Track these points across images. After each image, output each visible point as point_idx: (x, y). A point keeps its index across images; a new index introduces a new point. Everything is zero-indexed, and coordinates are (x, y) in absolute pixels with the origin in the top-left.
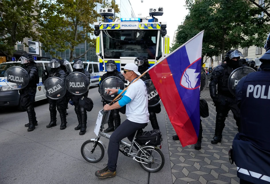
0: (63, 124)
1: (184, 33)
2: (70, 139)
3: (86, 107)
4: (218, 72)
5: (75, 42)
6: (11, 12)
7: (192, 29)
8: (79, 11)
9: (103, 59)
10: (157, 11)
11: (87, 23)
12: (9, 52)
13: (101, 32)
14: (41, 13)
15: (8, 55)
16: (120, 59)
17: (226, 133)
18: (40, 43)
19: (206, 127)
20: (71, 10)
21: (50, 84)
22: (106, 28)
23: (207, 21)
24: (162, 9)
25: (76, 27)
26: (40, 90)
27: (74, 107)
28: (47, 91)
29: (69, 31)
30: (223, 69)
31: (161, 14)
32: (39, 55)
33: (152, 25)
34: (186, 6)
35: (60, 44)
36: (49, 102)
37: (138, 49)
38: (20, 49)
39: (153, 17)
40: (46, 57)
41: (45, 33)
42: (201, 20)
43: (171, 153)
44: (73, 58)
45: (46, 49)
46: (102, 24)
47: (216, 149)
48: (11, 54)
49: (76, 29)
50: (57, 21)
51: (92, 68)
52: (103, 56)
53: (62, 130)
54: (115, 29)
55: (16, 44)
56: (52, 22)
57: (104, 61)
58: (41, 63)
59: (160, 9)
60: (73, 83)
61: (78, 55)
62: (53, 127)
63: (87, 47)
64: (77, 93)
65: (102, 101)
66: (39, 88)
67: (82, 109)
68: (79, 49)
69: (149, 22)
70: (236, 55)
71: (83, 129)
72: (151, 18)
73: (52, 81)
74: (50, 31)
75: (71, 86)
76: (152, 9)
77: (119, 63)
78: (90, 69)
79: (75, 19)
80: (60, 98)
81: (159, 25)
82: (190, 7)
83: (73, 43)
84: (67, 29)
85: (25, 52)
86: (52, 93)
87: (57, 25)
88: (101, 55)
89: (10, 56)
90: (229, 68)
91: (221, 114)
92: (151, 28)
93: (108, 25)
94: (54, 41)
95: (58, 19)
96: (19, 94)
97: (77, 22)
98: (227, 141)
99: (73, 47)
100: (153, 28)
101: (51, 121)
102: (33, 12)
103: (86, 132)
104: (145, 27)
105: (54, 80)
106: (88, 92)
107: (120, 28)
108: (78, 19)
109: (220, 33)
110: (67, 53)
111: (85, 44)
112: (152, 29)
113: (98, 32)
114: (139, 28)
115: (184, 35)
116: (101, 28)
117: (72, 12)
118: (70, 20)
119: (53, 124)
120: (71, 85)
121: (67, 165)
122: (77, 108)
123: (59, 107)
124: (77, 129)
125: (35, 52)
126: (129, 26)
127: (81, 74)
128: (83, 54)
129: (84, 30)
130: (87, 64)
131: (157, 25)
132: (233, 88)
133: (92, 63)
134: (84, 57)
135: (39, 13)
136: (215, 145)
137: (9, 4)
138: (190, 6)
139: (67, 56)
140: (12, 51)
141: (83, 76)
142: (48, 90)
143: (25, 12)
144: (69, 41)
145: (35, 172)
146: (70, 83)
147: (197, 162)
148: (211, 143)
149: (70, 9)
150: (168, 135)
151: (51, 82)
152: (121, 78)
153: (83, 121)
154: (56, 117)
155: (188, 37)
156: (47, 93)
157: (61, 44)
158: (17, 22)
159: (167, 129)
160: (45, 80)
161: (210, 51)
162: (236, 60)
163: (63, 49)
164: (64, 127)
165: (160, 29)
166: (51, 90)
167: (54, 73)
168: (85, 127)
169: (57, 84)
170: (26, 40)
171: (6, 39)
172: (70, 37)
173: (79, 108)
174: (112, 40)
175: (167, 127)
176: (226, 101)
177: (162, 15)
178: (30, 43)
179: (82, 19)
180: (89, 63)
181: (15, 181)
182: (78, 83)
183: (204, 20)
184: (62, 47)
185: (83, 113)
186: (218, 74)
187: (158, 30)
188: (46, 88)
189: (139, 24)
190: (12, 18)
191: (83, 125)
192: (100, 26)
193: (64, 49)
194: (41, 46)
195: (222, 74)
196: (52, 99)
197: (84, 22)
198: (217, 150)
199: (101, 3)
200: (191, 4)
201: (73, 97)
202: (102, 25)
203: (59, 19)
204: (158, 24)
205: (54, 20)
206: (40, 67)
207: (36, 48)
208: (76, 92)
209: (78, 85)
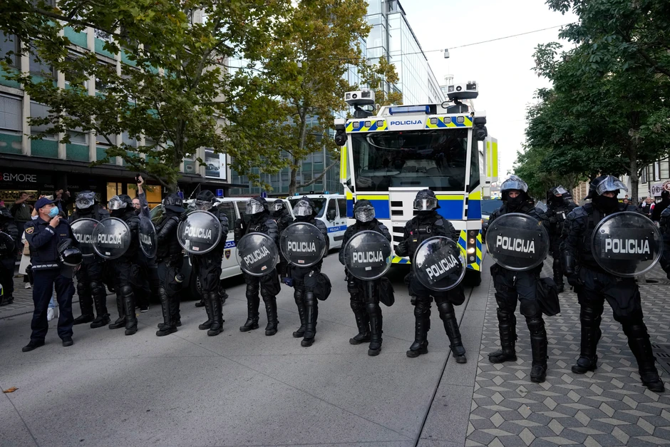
0: (272, 325)
1: (544, 123)
2: (282, 354)
3: (317, 291)
4: (575, 223)
5: (301, 151)
6: (177, 101)
7: (556, 118)
8: (310, 84)
9: (353, 192)
10: (464, 89)
11: (326, 109)
12: (170, 177)
13: (350, 138)
14: (234, 97)
15: (168, 184)
16: (387, 190)
17: (616, 354)
18: (229, 157)
19: (573, 340)
20: (292, 87)
21: (248, 246)
22: (359, 130)
23: (587, 99)
24: (475, 85)
25: (303, 118)
26: (228, 257)
27: (292, 289)
28: (243, 260)
29: (288, 128)
30: (586, 214)
31: (475, 95)
32: (226, 180)
33: (454, 120)
34: (538, 70)
35: (270, 157)
36: (246, 280)
37: (427, 168)
38: (189, 170)
39: (456, 102)
40: (240, 184)
41: (239, 138)
42: (573, 98)
43: (477, 387)
44: (297, 185)
45: (240, 168)
46: (350, 123)
47: (579, 383)
48: (172, 183)
49: (303, 122)
50: (264, 109)
51: (335, 208)
52: (353, 187)
53: (268, 337)
54: (377, 130)
55: (182, 161)
56: (254, 114)
57: (355, 197)
58: (232, 202)
59: (470, 86)
60: (294, 243)
61: (307, 177)
62: (252, 331)
63: (327, 158)
64: (301, 263)
65: (346, 280)
66: (226, 252)
67: (310, 296)
68: (311, 163)
69: (448, 113)
70: (611, 186)
71: (309, 335)
72: (453, 104)
73: (253, 240)
74: (249, 132)
75: (291, 249)
76: (453, 86)
77: (388, 201)
78: (332, 211)
79: (301, 103)
80: (265, 273)
81: (470, 119)
82: (548, 71)
83: (296, 153)
84: (284, 124)
85: (198, 174)
86: (252, 262)
87: (263, 118)
88: (348, 183)
89: (170, 186)
90: (596, 213)
91: (589, 309)
92: (451, 126)
93: (362, 124)
94: (257, 150)
95: (266, 106)
96: (191, 265)
97: (305, 109)
98: (609, 369)
99: (296, 162)
100: (457, 125)
101: (248, 319)
102: (216, 94)
103: (314, 341)
104: (440, 124)
105: (258, 239)
106: (321, 261)
107: (387, 129)
108: (307, 102)
109: (620, 126)
110: (284, 173)
111: (323, 153)
112: (456, 127)
113: (343, 138)
114: (427, 127)
115: (543, 127)
116: (349, 130)
117: (293, 90)
118: (290, 103)
119: (252, 325)
120: (289, 247)
121: (274, 396)
122: (299, 293)
123: (264, 291)
124: (297, 335)
125: (218, 174)
126: (406, 123)
127: (310, 226)
128: (320, 174)
129: (321, 124)
130: (325, 199)
131: (466, 119)
132: (603, 256)
133: (336, 196)
134: (321, 182)
135: (229, 96)
136: (578, 376)
137: (174, 85)
138: (546, 67)
139: (283, 180)
140: (175, 176)
141: (312, 230)
142: (245, 258)
143: (202, 97)
144: (287, 149)
145: (221, 403)
146: (289, 243)
147: (527, 405)
148: (571, 371)
149: (291, 85)
150: (481, 352)
151: (251, 242)
152: (383, 234)
153: (310, 318)
154: (259, 311)
155: (553, 132)
156: (243, 264)
157: (272, 156)
158: (188, 119)
159: (483, 342)
160: (239, 238)
161: (610, 163)
162: (612, 196)
163: (275, 168)
164: (273, 331)
165: (471, 127)
166: (250, 258)
167: (256, 224)
168: (314, 331)
169: (262, 245)
170: (201, 152)
171: (165, 151)
172: (291, 141)
173: (304, 293)
174: (374, 150)
175: (484, 337)
176: (595, 281)
177: (475, 97)
178: (208, 155)
179: (316, 101)
180: (328, 197)
181: (190, 414)
182: (304, 243)
183: (581, 98)
184: (274, 164)
185: (311, 302)
186: (575, 225)
187: (467, 129)
188: (242, 254)
189: (426, 119)
190: (177, 113)
191: (310, 326)
192: (347, 125)
193: (278, 167)
194: (229, 162)
195: (584, 226)
196: (251, 276)
197: (321, 107)
198: (581, 386)
199: (357, 64)
200: (548, 63)
201: (292, 271)
202: (352, 124)
203: (268, 105)
204: (467, 117)
205: (258, 110)
206: (229, 209)
207: (221, 165)
208: (299, 261)
209: (304, 247)
